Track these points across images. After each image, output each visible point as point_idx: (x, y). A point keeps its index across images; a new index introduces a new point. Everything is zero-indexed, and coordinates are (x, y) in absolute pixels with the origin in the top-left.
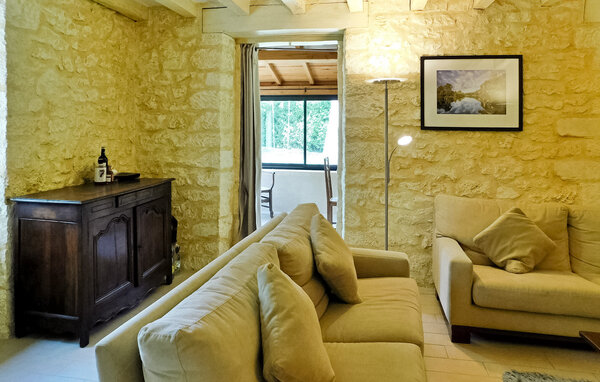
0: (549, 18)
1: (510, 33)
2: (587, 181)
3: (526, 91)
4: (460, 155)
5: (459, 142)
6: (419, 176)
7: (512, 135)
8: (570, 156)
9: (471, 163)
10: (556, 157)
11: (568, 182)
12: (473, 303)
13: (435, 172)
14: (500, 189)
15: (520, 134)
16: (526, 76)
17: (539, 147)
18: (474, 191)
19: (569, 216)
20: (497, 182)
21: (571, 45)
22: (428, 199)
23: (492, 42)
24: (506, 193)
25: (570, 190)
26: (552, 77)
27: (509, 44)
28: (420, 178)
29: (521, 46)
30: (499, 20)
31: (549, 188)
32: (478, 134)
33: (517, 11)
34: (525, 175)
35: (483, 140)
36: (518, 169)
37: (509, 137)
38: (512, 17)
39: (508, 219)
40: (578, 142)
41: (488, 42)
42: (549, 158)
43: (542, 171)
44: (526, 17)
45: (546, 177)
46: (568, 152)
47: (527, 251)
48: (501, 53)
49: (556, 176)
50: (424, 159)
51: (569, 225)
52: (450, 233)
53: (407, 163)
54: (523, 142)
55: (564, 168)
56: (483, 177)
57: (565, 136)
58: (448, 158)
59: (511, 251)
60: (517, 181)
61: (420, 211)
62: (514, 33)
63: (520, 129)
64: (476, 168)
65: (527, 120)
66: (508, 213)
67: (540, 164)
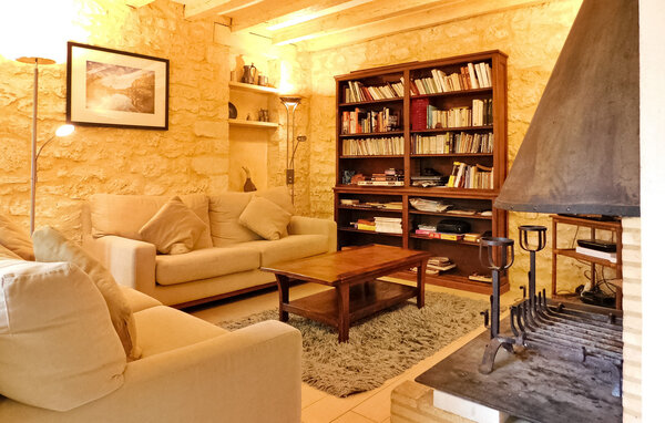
0: (189, 32)
1: (158, 38)
2: (214, 175)
3: (171, 94)
4: (110, 153)
5: (108, 139)
6: (63, 177)
7: (159, 133)
8: (204, 153)
9: (121, 161)
10: (193, 155)
11: (201, 176)
12: (157, 284)
13: (81, 172)
14: (147, 187)
15: (166, 133)
16: (172, 80)
17: (181, 146)
18: (124, 190)
19: (210, 203)
20: (146, 179)
21: (205, 59)
22: (74, 203)
23: (143, 41)
24: (153, 190)
25: (203, 183)
26: (191, 83)
27: (157, 47)
28: (64, 179)
29: (167, 51)
30: (149, 23)
31: (188, 183)
32: (128, 132)
33: (164, 18)
34: (169, 171)
35: (132, 138)
36: (164, 166)
37: (156, 136)
38: (160, 23)
39: (171, 206)
40: (208, 141)
41: (139, 41)
42: (188, 156)
43: (183, 167)
44: (173, 27)
45: (185, 173)
46: (202, 150)
47: (188, 234)
48: (150, 55)
49: (193, 172)
50: (69, 159)
51: (210, 210)
52: (112, 230)
53: (49, 163)
54: (168, 141)
55: (200, 164)
56: (131, 176)
57: (201, 137)
58: (96, 156)
59: (176, 235)
60: (163, 178)
61: (64, 218)
62: (162, 38)
63: (166, 128)
64: (126, 166)
65: (171, 121)
66: (170, 201)
67: (182, 161)
